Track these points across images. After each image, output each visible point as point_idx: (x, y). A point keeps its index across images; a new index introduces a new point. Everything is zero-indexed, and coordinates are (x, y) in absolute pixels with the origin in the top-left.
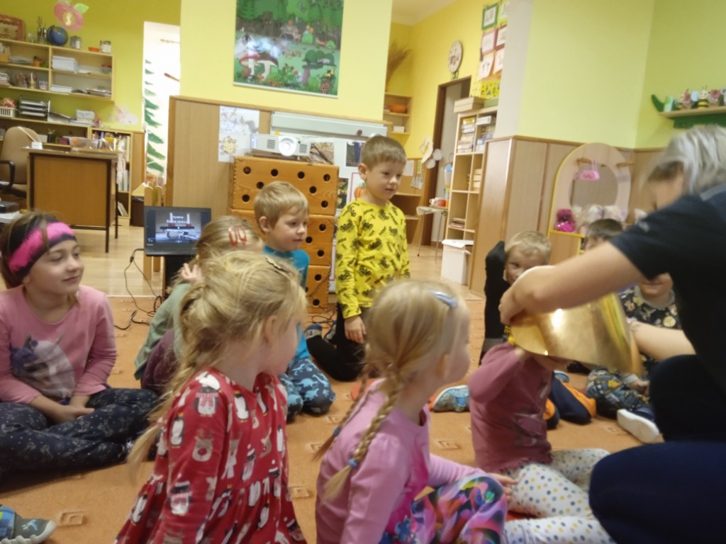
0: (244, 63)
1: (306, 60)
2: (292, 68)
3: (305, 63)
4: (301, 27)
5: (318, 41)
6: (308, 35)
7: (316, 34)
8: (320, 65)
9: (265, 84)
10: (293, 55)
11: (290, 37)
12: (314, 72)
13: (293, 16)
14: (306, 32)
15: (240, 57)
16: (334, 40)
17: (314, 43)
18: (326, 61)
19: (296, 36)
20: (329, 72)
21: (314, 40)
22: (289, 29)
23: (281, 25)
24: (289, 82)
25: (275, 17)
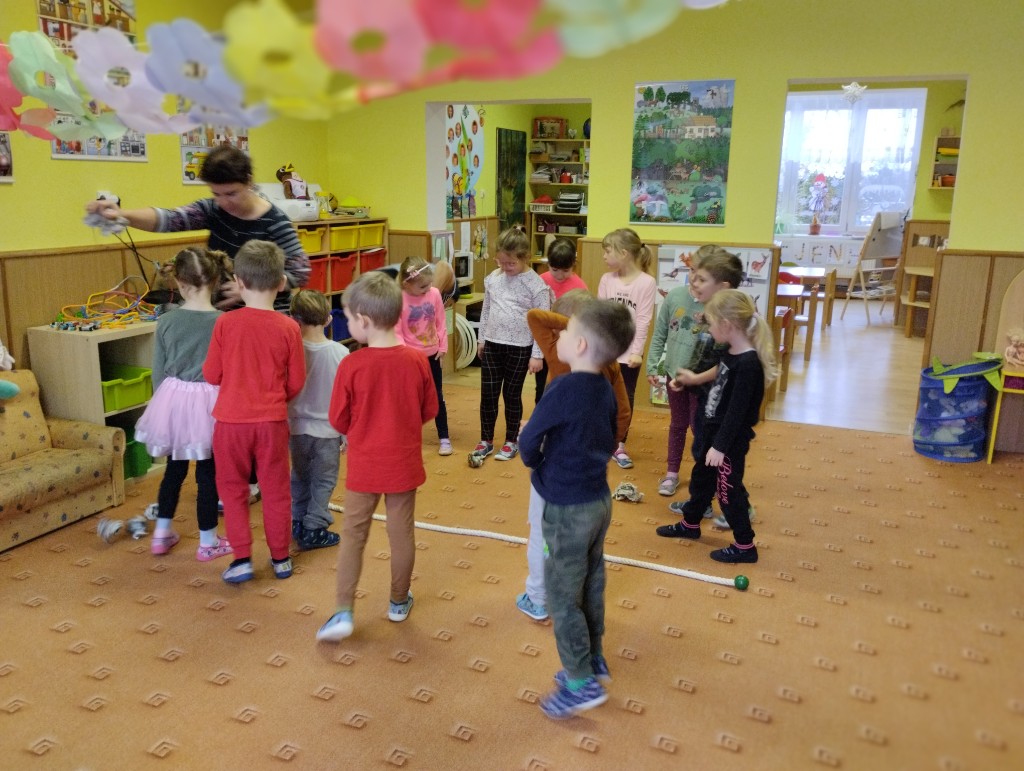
0: (638, 205)
1: (694, 195)
2: (681, 204)
3: (693, 198)
4: (689, 167)
5: (705, 177)
6: (696, 173)
7: (703, 172)
8: (708, 198)
9: (656, 220)
10: (682, 193)
11: (679, 178)
12: (701, 206)
13: (680, 160)
14: (694, 171)
15: (636, 200)
16: (721, 175)
17: (701, 180)
18: (712, 194)
19: (683, 176)
20: (716, 203)
21: (701, 177)
22: (678, 171)
23: (671, 168)
24: (677, 217)
25: (666, 163)
